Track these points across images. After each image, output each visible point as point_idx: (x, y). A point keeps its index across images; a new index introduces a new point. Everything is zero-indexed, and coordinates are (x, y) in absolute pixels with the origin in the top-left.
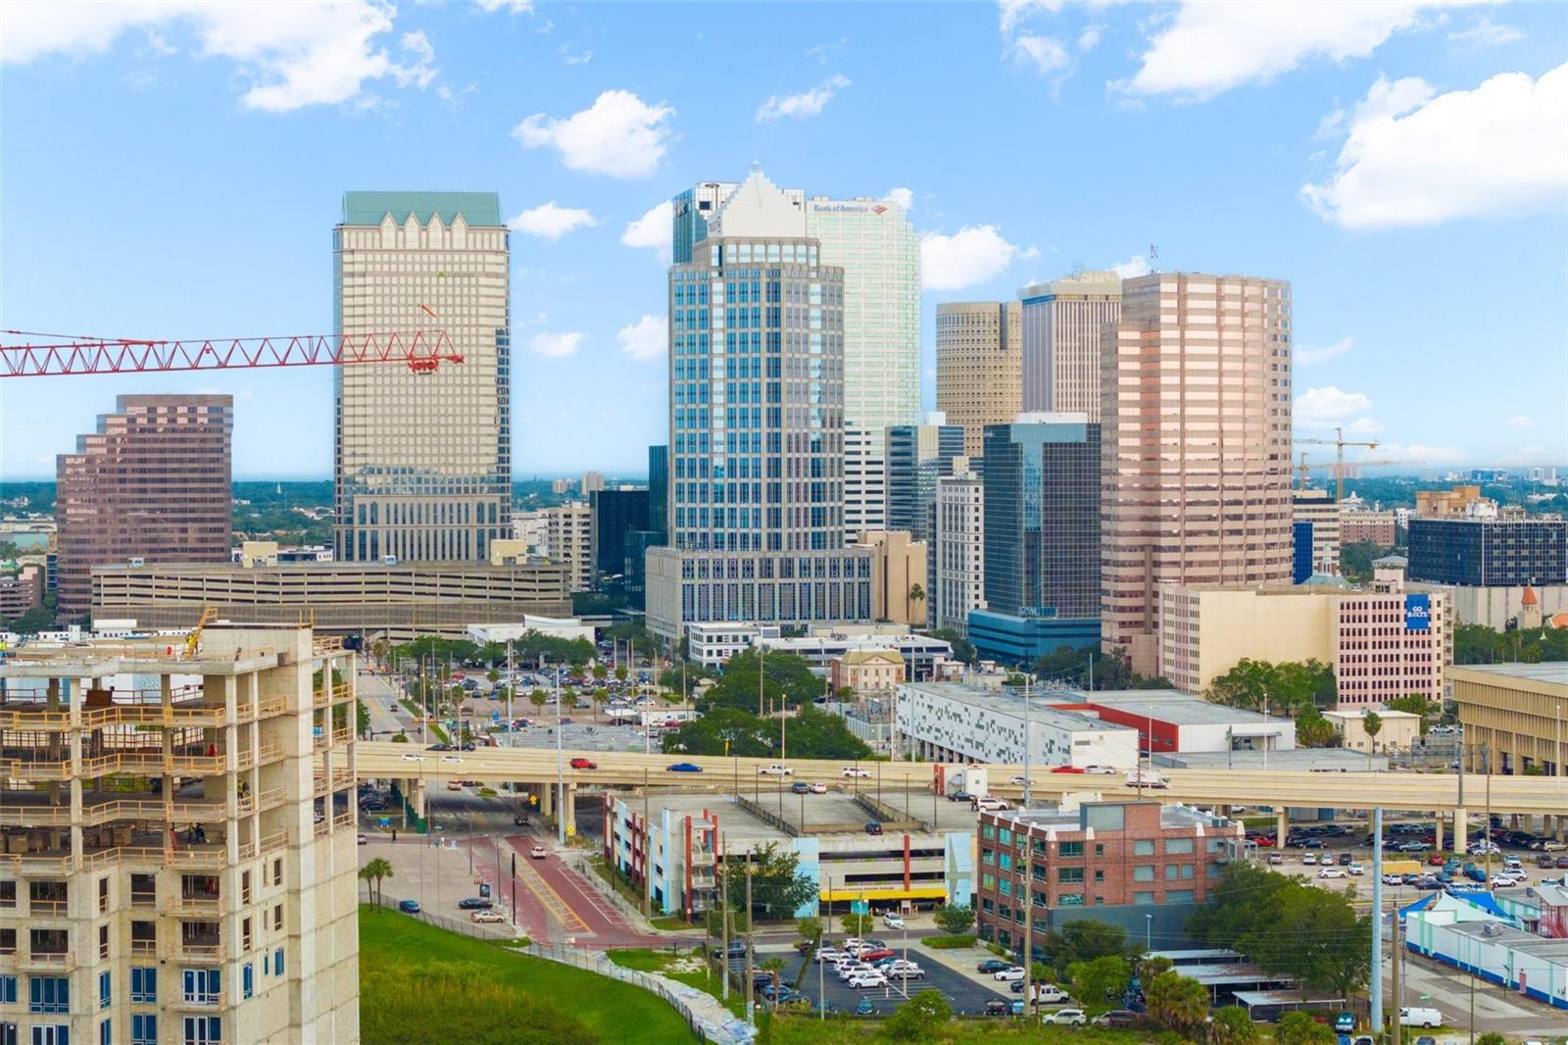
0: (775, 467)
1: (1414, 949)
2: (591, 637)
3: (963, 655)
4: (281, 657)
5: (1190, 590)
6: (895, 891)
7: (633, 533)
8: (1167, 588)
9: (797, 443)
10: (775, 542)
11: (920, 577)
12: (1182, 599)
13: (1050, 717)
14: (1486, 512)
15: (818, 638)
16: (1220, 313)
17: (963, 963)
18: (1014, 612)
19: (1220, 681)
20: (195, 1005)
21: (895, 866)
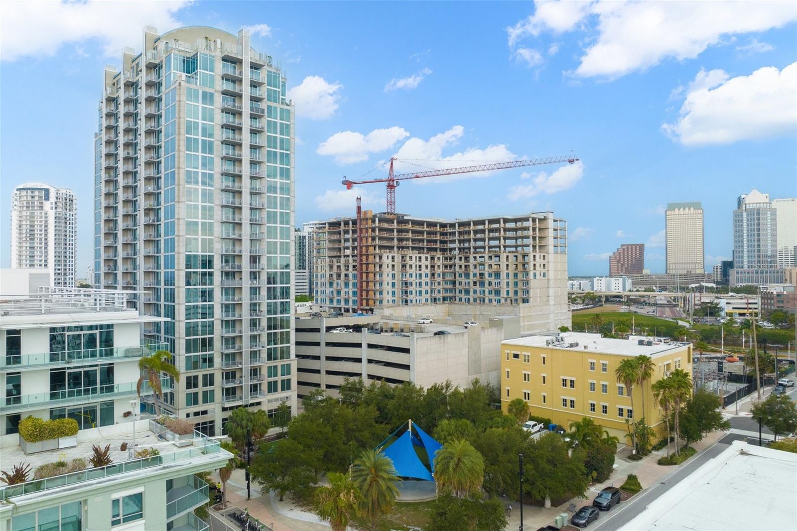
0: (759, 251)
4: (545, 217)
6: (745, 311)
10: (759, 267)
20: (524, 279)
21: (745, 306)
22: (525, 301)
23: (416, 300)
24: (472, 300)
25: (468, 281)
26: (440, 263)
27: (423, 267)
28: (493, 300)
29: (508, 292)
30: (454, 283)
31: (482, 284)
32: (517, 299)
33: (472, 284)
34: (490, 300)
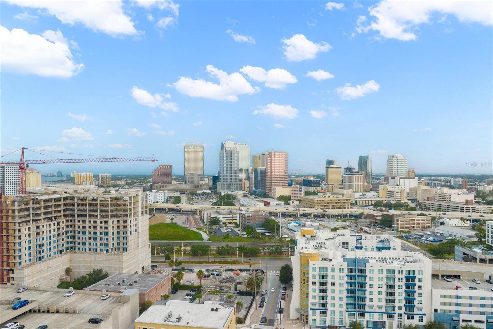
0: (231, 173)
1: (288, 228)
2: (210, 192)
3: (251, 195)
4: (137, 195)
5: (275, 187)
6: (231, 221)
7: (217, 181)
8: (273, 187)
9: (234, 170)
10: (231, 181)
11: (248, 185)
12: (274, 188)
13: (255, 201)
14: (312, 179)
15: (235, 192)
16: (279, 156)
17: (236, 230)
18: (257, 189)
19: (278, 197)
20: (124, 235)
21: (231, 219)
22: (125, 250)
23: (47, 255)
24: (87, 249)
25: (84, 236)
26: (64, 225)
27: (52, 231)
28: (104, 250)
29: (113, 244)
30: (74, 237)
31: (95, 239)
32: (119, 248)
33: (87, 238)
34: (101, 250)
